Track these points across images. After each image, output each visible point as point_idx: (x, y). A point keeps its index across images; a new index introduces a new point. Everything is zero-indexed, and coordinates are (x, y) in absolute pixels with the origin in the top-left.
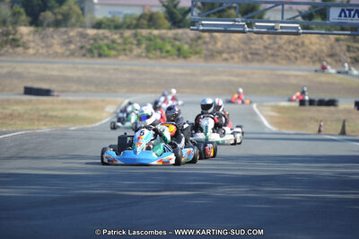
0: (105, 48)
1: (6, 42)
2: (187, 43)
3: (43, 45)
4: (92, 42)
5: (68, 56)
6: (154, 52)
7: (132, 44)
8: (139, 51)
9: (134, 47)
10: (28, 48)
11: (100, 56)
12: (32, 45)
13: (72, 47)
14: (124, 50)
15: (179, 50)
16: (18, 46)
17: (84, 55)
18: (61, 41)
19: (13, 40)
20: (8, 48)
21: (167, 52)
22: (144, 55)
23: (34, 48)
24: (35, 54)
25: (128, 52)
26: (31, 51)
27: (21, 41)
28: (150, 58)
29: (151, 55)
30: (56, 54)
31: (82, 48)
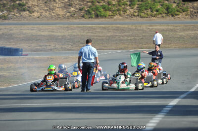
0: (102, 10)
1: (14, 7)
2: (174, 2)
3: (46, 8)
4: (90, 4)
5: (68, 18)
6: (145, 11)
7: (125, 4)
8: (132, 11)
9: (128, 7)
10: (33, 12)
11: (97, 16)
12: (36, 9)
13: (73, 9)
14: (119, 10)
15: (167, 9)
16: (24, 10)
17: (83, 16)
18: (63, 5)
19: (20, 5)
20: (15, 12)
21: (157, 11)
22: (136, 14)
23: (38, 12)
24: (38, 17)
25: (122, 13)
26: (36, 14)
27: (27, 5)
28: (142, 17)
29: (143, 14)
30: (58, 17)
31: (81, 10)
